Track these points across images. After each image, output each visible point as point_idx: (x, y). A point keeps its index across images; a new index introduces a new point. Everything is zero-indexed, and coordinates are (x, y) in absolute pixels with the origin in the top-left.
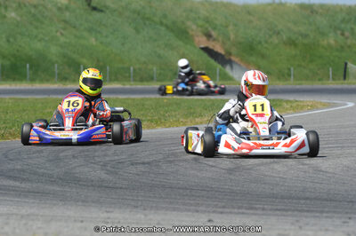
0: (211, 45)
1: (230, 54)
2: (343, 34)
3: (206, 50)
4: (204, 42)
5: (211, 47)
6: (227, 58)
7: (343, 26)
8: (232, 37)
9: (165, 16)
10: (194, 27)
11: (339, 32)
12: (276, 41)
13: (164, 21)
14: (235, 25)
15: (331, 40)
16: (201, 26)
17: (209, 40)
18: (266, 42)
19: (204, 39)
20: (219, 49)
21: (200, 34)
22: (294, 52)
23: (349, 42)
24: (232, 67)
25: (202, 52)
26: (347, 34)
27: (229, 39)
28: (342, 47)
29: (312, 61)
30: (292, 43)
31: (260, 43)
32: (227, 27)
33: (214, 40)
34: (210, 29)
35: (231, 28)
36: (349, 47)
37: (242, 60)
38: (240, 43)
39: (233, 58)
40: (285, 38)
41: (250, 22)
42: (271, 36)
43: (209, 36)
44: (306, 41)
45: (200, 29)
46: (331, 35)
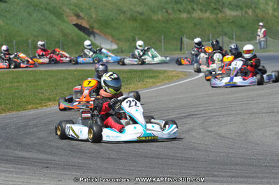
0: (80, 22)
1: (93, 28)
2: (167, 12)
3: (76, 25)
4: (75, 21)
5: (80, 24)
6: (91, 30)
7: (167, 6)
8: (94, 16)
9: (48, 4)
10: (68, 10)
11: (164, 10)
12: (123, 18)
13: (48, 7)
14: (96, 8)
15: (159, 16)
16: (73, 9)
17: (78, 18)
18: (116, 19)
19: (75, 18)
20: (85, 24)
21: (72, 15)
22: (135, 26)
23: (171, 17)
24: (94, 36)
25: (74, 27)
26: (169, 11)
27: (92, 18)
28: (167, 20)
29: (147, 31)
30: (133, 19)
31: (113, 19)
32: (90, 9)
33: (82, 18)
34: (78, 11)
35: (92, 10)
36: (172, 20)
37: (100, 32)
38: (99, 20)
39: (95, 30)
40: (128, 15)
41: (105, 5)
42: (119, 15)
43: (78, 16)
44: (143, 17)
45: (72, 11)
46: (159, 12)
